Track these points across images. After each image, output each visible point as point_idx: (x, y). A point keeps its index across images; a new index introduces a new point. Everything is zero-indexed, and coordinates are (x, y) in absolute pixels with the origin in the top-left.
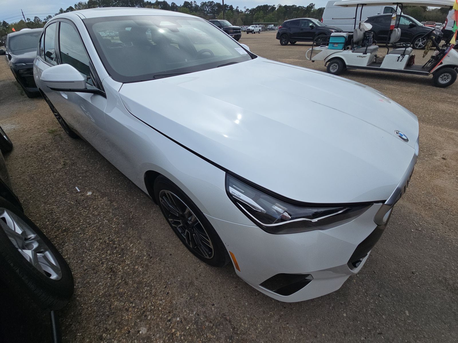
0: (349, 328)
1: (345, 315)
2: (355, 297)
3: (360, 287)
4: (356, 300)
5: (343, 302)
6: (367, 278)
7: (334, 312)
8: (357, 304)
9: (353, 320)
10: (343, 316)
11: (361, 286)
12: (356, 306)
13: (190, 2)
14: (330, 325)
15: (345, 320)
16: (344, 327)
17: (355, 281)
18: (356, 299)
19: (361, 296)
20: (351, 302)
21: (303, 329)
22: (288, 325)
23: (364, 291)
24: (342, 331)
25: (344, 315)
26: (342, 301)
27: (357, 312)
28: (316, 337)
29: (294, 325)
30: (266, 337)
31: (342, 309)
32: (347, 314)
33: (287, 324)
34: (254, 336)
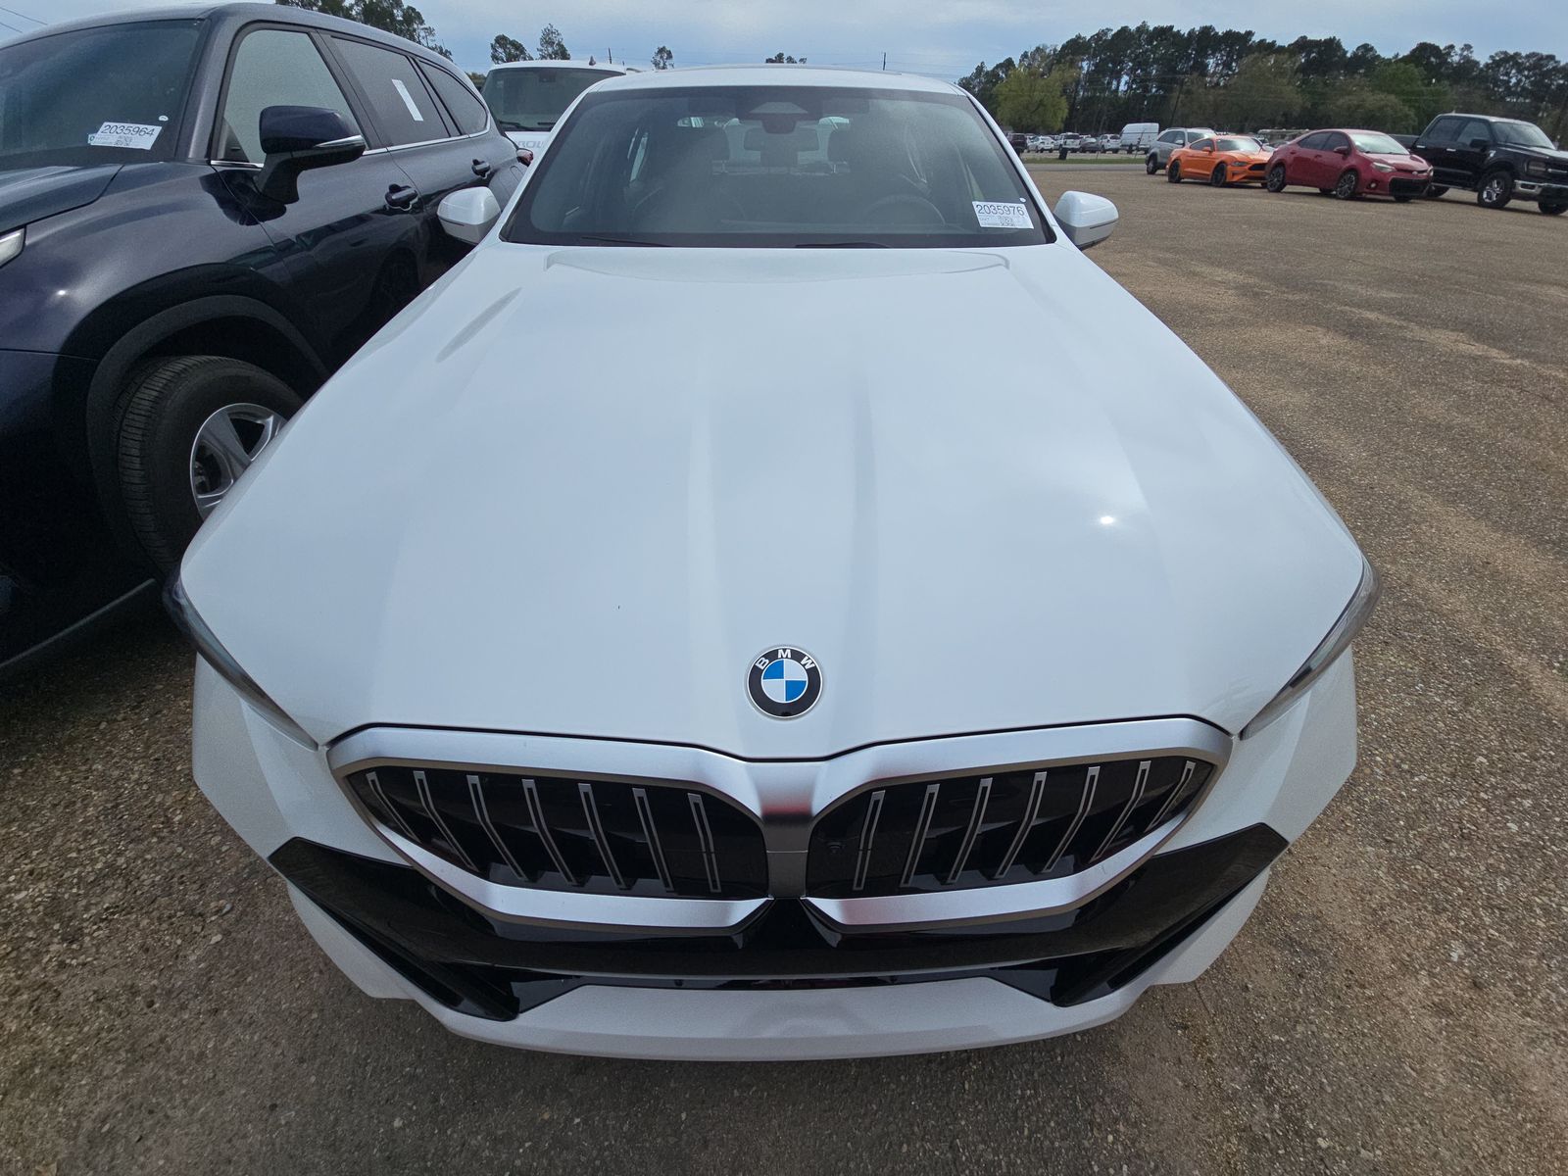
0: (356, 1150)
1: (397, 1123)
2: (479, 1137)
3: (527, 1145)
4: (467, 1146)
5: (442, 1101)
6: (583, 1159)
7: (395, 1083)
8: (455, 1156)
9: (389, 1158)
10: (393, 1117)
11: (533, 1149)
12: (446, 1153)
13: (1442, 48)
14: (349, 1087)
15: (382, 1130)
16: (354, 1133)
17: (546, 1116)
18: (473, 1142)
19: (490, 1160)
20: (453, 1132)
21: (315, 1016)
22: (316, 975)
23: (518, 1163)
24: (339, 1133)
25: (397, 1120)
26: (446, 1099)
27: (422, 1164)
28: (302, 1061)
29: (321, 991)
30: (272, 941)
31: (415, 1108)
32: (402, 1128)
33: (321, 972)
34: (268, 914)
